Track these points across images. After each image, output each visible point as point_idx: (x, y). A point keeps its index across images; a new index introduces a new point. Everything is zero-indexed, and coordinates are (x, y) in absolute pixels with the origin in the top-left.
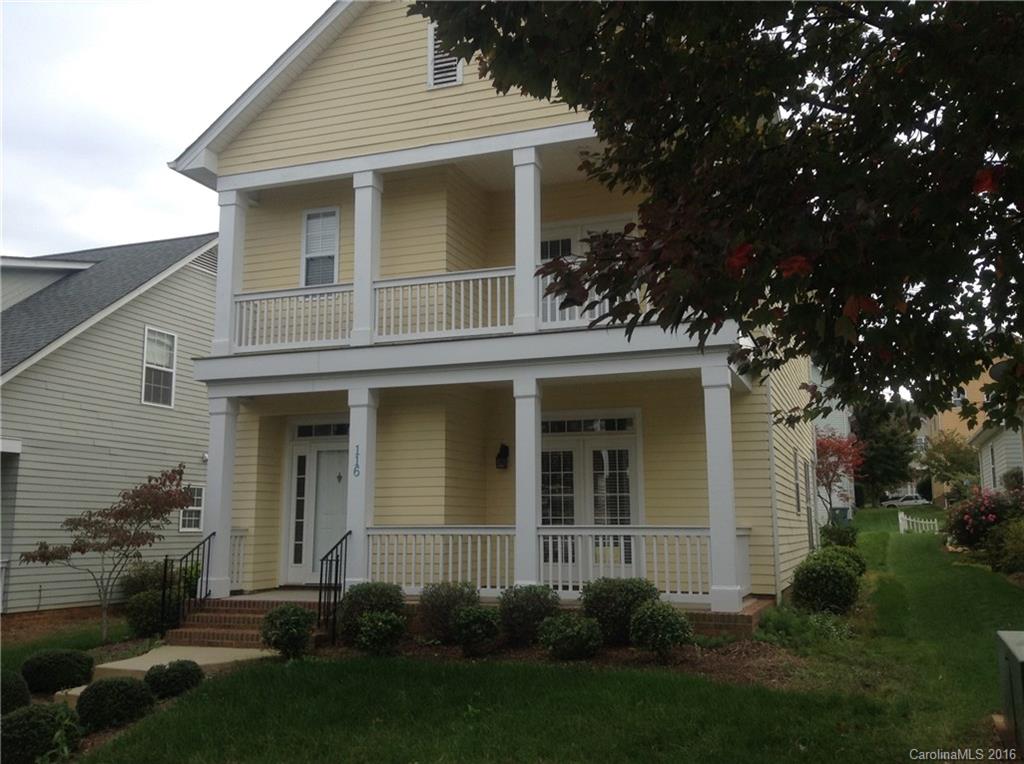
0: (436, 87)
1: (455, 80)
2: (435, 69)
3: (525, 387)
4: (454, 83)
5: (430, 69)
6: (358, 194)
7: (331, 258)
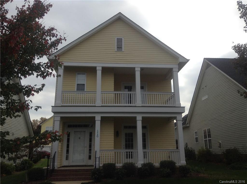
0: (117, 51)
1: (122, 50)
2: (117, 47)
3: (139, 118)
4: (122, 51)
5: (116, 47)
6: (98, 71)
7: (84, 85)
